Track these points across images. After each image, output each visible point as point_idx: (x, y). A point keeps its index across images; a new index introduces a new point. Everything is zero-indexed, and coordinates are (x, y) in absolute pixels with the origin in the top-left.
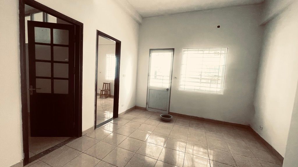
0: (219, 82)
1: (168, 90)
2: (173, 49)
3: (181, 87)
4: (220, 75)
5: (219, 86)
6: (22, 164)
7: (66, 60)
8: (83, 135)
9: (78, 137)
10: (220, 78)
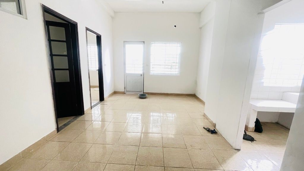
0: (177, 67)
1: (141, 75)
2: (144, 42)
3: (151, 72)
4: (178, 61)
5: (177, 70)
6: (56, 132)
7: (65, 53)
8: (85, 113)
9: (82, 115)
10: (177, 64)
